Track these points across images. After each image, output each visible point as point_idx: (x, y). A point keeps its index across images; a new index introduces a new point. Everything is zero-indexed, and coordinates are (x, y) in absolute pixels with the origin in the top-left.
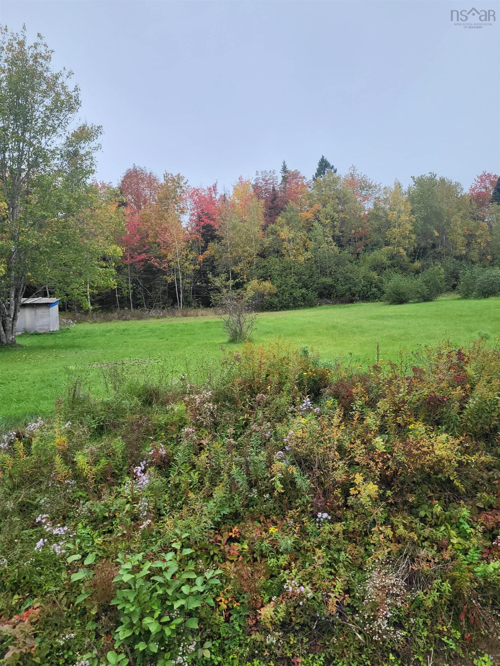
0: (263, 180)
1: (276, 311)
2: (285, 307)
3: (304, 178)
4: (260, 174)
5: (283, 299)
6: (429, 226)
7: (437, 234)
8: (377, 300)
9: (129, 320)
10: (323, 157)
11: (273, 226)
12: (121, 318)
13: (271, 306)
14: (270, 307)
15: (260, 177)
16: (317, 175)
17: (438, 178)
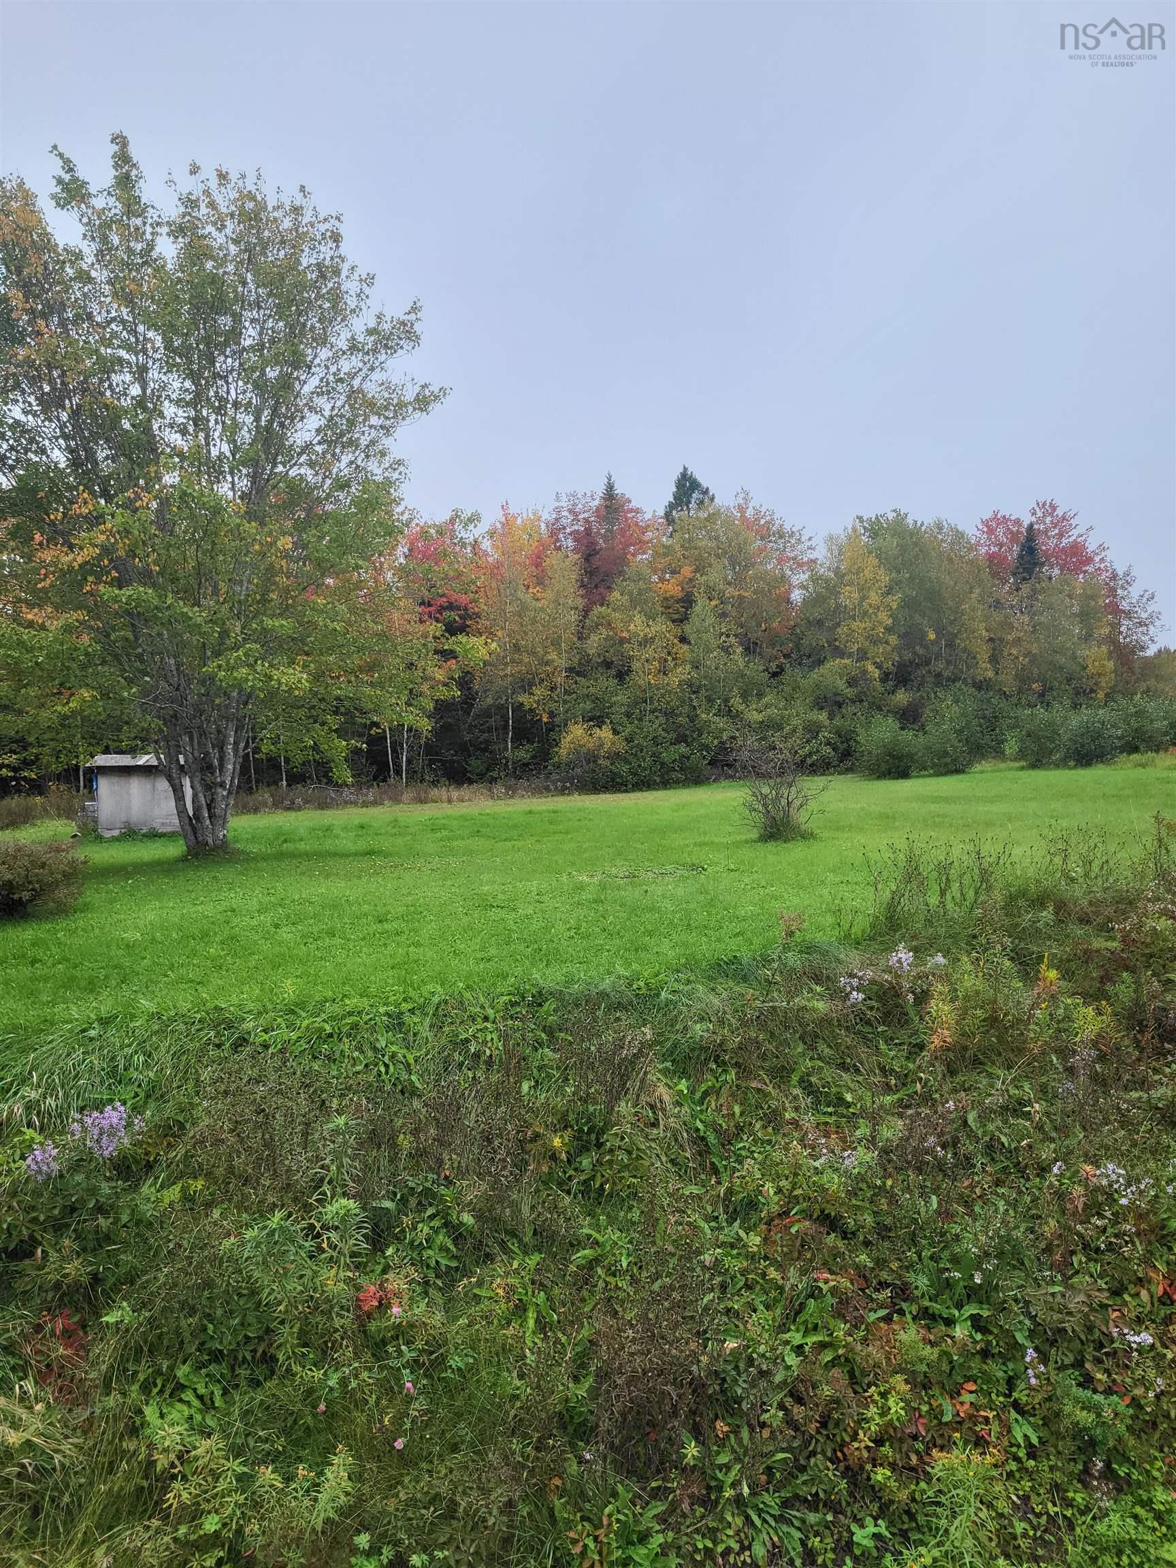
0: (570, 511)
1: (626, 791)
2: (643, 784)
3: (637, 511)
4: (564, 498)
5: (639, 766)
6: (918, 618)
7: (932, 636)
8: (832, 770)
9: (299, 809)
10: (685, 469)
11: (600, 609)
12: (279, 804)
13: (613, 780)
14: (613, 784)
15: (565, 504)
16: (671, 506)
17: (910, 520)
